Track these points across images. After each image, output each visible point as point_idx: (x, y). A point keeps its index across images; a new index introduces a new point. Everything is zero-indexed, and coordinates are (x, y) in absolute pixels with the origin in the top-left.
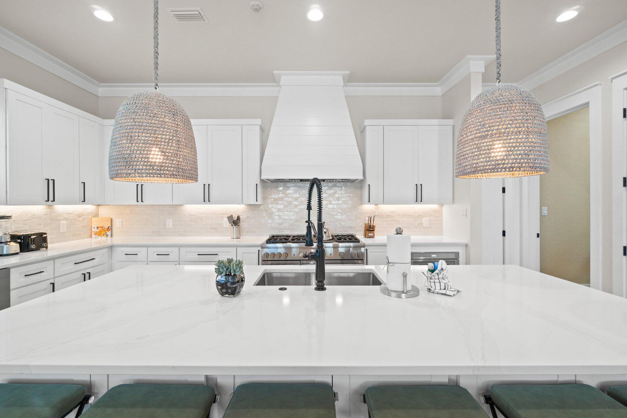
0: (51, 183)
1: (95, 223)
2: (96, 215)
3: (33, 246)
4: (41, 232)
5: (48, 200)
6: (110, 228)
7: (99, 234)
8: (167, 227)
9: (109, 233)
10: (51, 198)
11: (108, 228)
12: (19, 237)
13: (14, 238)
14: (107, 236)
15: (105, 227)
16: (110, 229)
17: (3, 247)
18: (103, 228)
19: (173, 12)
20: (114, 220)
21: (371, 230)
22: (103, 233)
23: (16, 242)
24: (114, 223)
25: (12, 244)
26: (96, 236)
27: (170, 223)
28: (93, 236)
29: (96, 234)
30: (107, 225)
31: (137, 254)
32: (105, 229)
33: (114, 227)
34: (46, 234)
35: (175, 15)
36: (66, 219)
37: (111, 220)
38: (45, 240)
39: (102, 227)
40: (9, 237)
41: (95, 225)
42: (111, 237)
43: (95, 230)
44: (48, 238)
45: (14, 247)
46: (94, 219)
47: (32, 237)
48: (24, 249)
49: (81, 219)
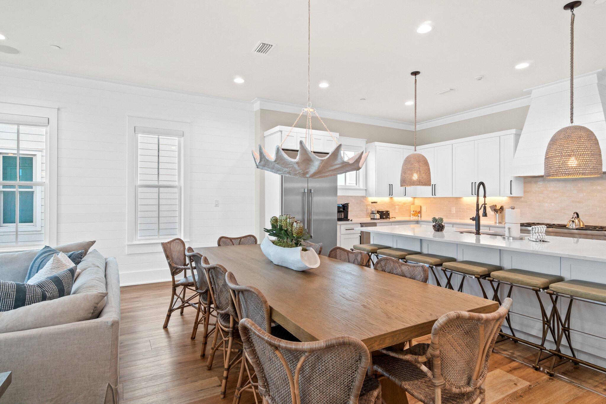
0: (391, 186)
1: (413, 208)
2: (413, 204)
3: (384, 217)
4: (387, 210)
5: (390, 195)
7: (414, 215)
8: (452, 212)
10: (391, 194)
12: (380, 212)
13: (378, 212)
14: (418, 216)
16: (420, 212)
17: (375, 215)
19: (438, 93)
22: (416, 214)
23: (378, 214)
25: (377, 214)
27: (454, 210)
28: (411, 216)
29: (412, 214)
30: (419, 210)
32: (418, 212)
33: (422, 212)
34: (389, 211)
36: (398, 205)
37: (421, 207)
38: (389, 215)
39: (416, 211)
40: (376, 211)
41: (412, 210)
42: (421, 217)
43: (412, 212)
44: (390, 214)
45: (378, 216)
46: (412, 206)
47: (384, 212)
48: (381, 217)
49: (405, 205)
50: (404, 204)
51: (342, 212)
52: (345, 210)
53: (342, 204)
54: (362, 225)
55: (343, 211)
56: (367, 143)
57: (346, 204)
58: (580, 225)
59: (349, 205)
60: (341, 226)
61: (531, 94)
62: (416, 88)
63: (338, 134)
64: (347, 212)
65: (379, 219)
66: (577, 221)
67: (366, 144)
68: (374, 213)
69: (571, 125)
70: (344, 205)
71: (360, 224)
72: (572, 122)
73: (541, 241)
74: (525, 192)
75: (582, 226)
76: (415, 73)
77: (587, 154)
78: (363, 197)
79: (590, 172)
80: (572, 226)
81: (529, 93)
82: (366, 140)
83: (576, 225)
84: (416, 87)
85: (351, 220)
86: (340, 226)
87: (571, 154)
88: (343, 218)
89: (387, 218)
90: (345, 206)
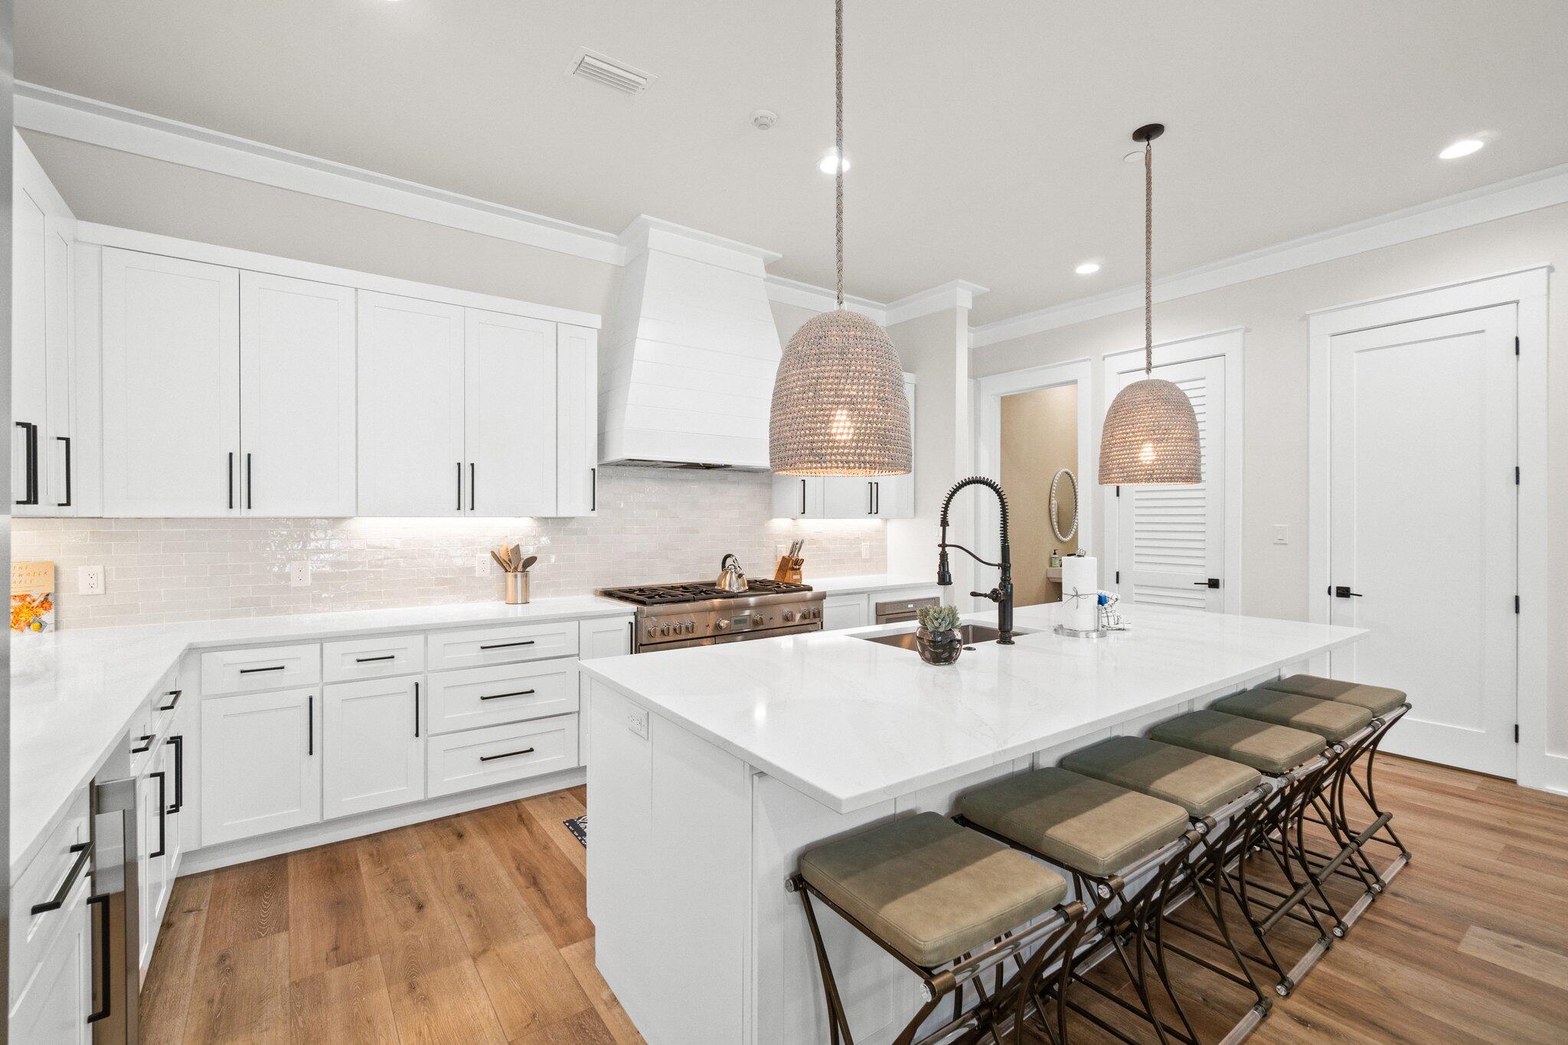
6: (50, 598)
9: (48, 617)
11: (46, 599)
14: (41, 626)
15: (35, 597)
16: (51, 601)
18: (28, 599)
20: (63, 570)
21: (796, 569)
22: (25, 616)
24: (63, 579)
30: (41, 588)
31: (282, 668)
32: (35, 604)
33: (64, 596)
37: (56, 571)
39: (23, 597)
42: (56, 629)
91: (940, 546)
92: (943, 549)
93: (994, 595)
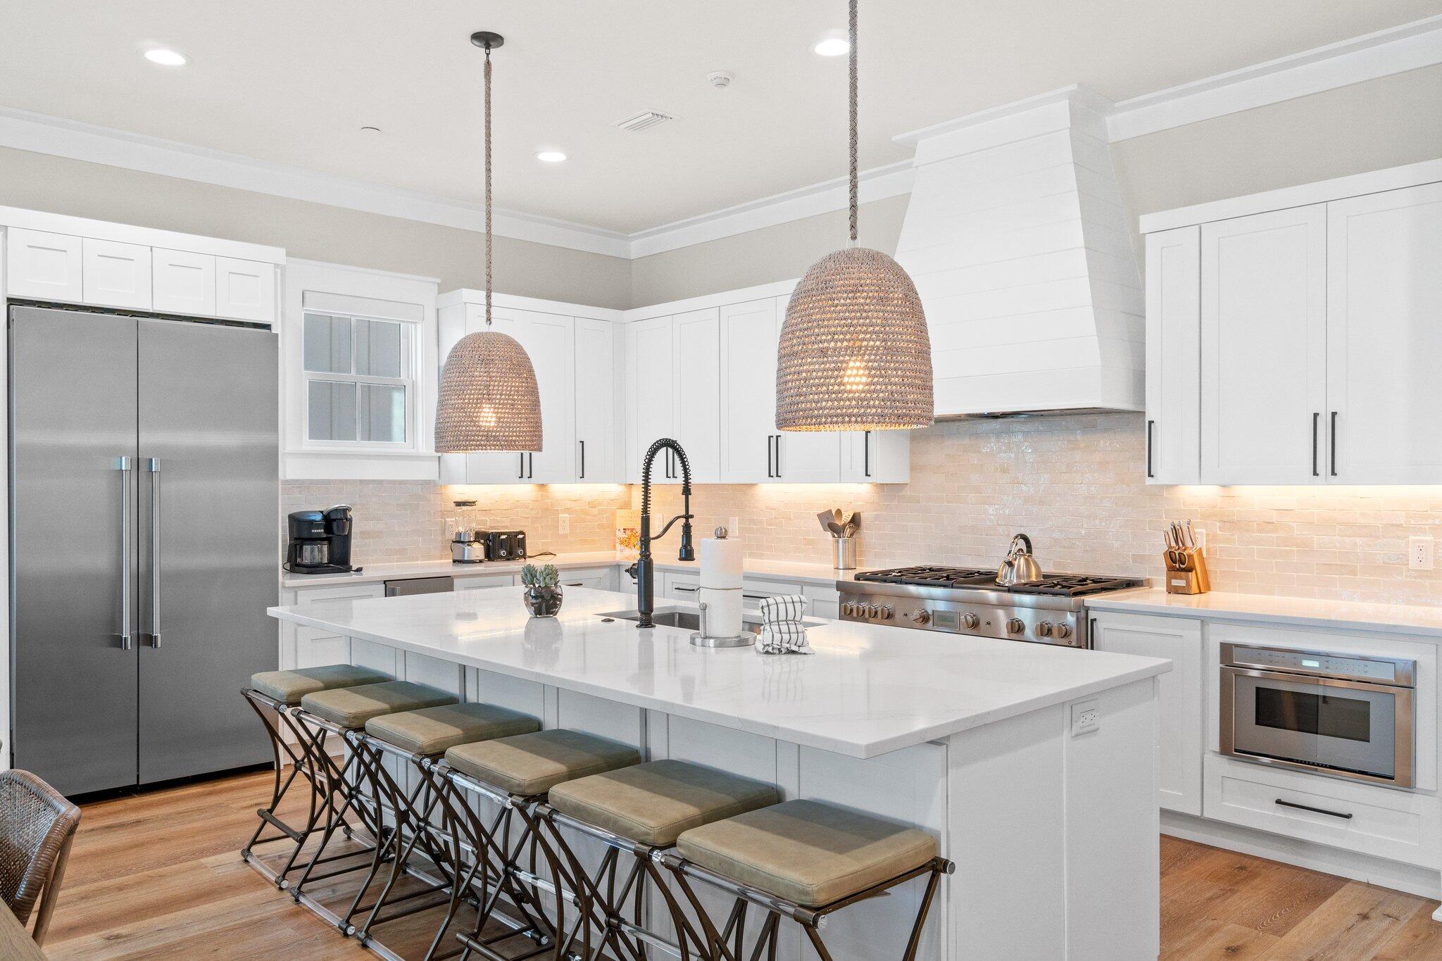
1: (621, 520)
2: (625, 504)
3: (503, 553)
4: (519, 530)
5: (522, 476)
7: (627, 543)
12: (486, 536)
17: (465, 550)
18: (634, 531)
19: (622, 125)
21: (1181, 569)
22: (633, 541)
23: (480, 542)
25: (477, 545)
26: (622, 547)
27: (735, 526)
28: (618, 546)
29: (622, 543)
34: (522, 533)
35: (625, 128)
36: (568, 510)
38: (522, 544)
39: (632, 530)
43: (620, 534)
44: (527, 542)
45: (477, 550)
46: (619, 513)
47: (503, 537)
48: (490, 555)
49: (595, 511)
50: (593, 505)
51: (323, 539)
52: (333, 533)
53: (322, 512)
54: (390, 585)
55: (325, 536)
56: (443, 289)
57: (336, 510)
58: (1029, 576)
59: (350, 514)
60: (299, 593)
61: (913, 155)
62: (488, 94)
63: (282, 251)
64: (346, 540)
65: (481, 561)
66: (1021, 562)
67: (439, 294)
68: (463, 542)
69: (848, 245)
70: (330, 512)
71: (385, 582)
72: (854, 237)
73: (780, 651)
74: (913, 468)
75: (1034, 579)
76: (488, 40)
77: (873, 347)
78: (427, 484)
79: (879, 410)
80: (1008, 578)
81: (909, 150)
82: (439, 281)
83: (1019, 577)
84: (488, 89)
85: (359, 570)
86: (293, 594)
87: (828, 349)
88: (325, 561)
89: (511, 556)
90: (335, 520)
91: (692, 516)
92: (687, 521)
93: (632, 571)
